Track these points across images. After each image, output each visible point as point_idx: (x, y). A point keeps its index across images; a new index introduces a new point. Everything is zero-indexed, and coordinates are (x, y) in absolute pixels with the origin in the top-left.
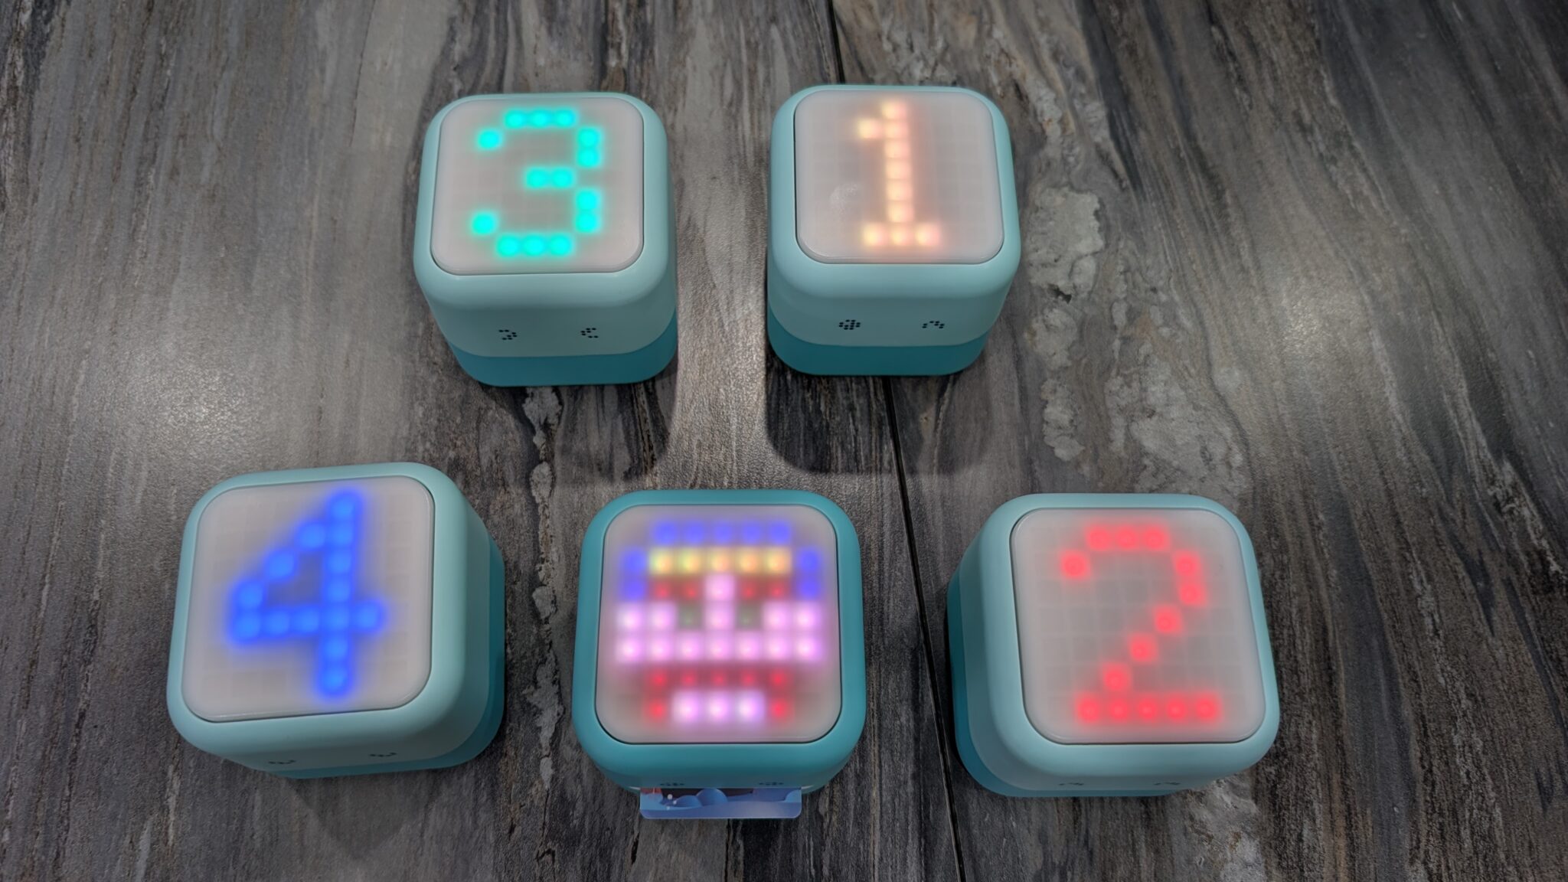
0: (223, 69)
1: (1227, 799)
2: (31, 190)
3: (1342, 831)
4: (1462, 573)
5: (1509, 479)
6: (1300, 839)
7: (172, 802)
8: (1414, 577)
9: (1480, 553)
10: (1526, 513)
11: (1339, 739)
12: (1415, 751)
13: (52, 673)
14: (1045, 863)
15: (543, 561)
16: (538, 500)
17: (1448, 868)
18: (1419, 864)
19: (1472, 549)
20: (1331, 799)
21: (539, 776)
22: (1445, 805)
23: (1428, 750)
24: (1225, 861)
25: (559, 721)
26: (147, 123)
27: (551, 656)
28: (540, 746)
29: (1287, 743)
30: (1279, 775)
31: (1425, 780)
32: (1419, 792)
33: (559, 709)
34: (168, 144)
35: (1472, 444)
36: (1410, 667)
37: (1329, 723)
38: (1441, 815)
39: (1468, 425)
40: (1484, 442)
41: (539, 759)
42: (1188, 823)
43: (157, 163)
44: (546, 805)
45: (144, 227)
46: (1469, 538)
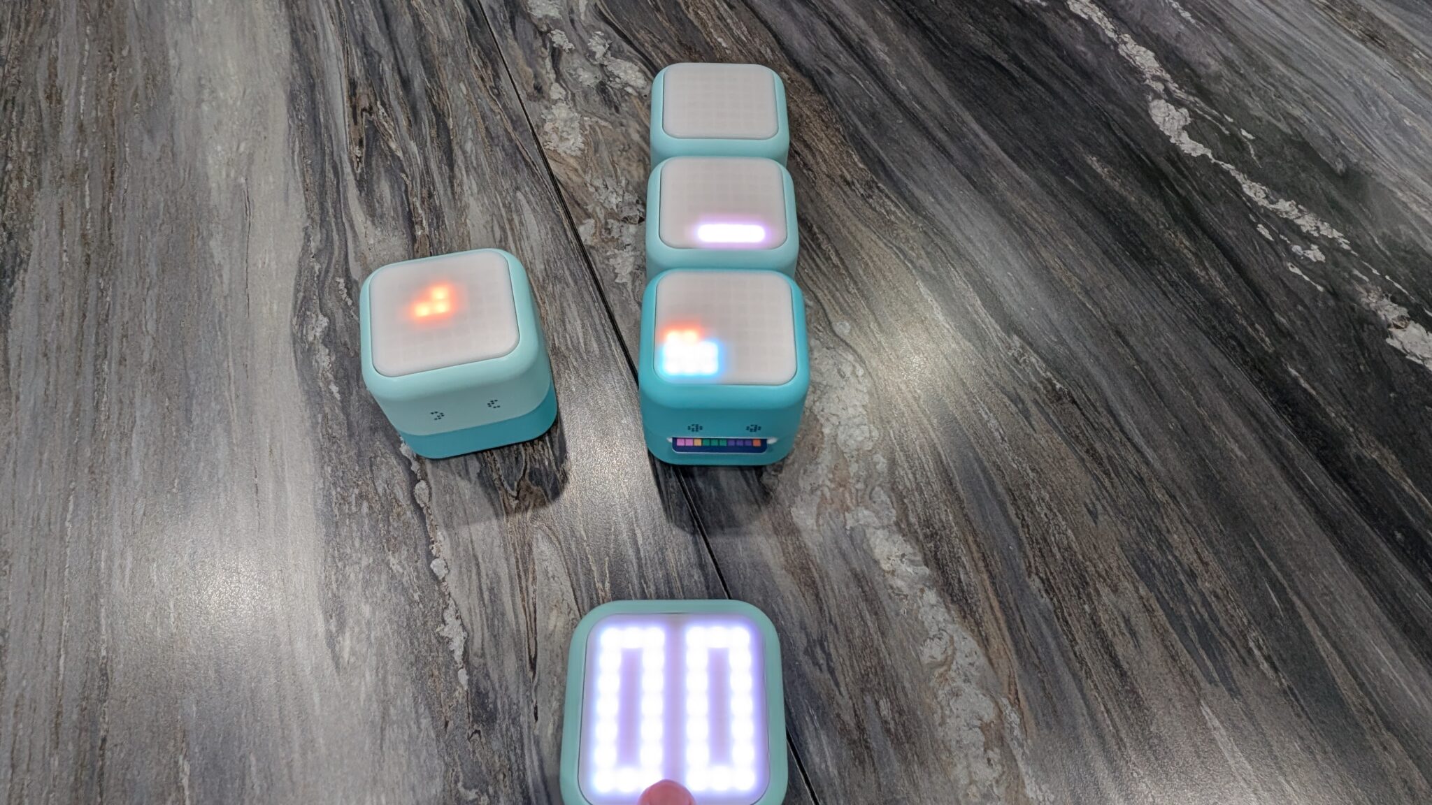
0: (148, 289)
1: (910, 570)
2: (14, 394)
3: (983, 569)
4: (1008, 402)
5: (1018, 345)
6: (960, 581)
7: (185, 782)
8: (981, 411)
9: (1015, 389)
10: (1033, 360)
11: (965, 515)
12: (1012, 511)
13: (75, 717)
14: (808, 641)
15: (433, 542)
16: (422, 505)
17: (1052, 573)
18: (1034, 576)
19: (1009, 388)
20: (972, 553)
21: (458, 683)
22: (1038, 537)
23: (1019, 508)
24: (919, 607)
25: (466, 643)
26: (97, 333)
27: (451, 602)
28: (456, 663)
29: (937, 527)
30: (936, 546)
31: (1023, 526)
32: (1021, 533)
33: (464, 634)
34: (116, 344)
35: (992, 330)
36: (994, 463)
37: (957, 508)
38: (1038, 543)
39: (987, 320)
40: (998, 328)
41: (456, 671)
42: (890, 591)
43: (108, 357)
44: (467, 701)
45: (105, 399)
46: (1005, 382)
